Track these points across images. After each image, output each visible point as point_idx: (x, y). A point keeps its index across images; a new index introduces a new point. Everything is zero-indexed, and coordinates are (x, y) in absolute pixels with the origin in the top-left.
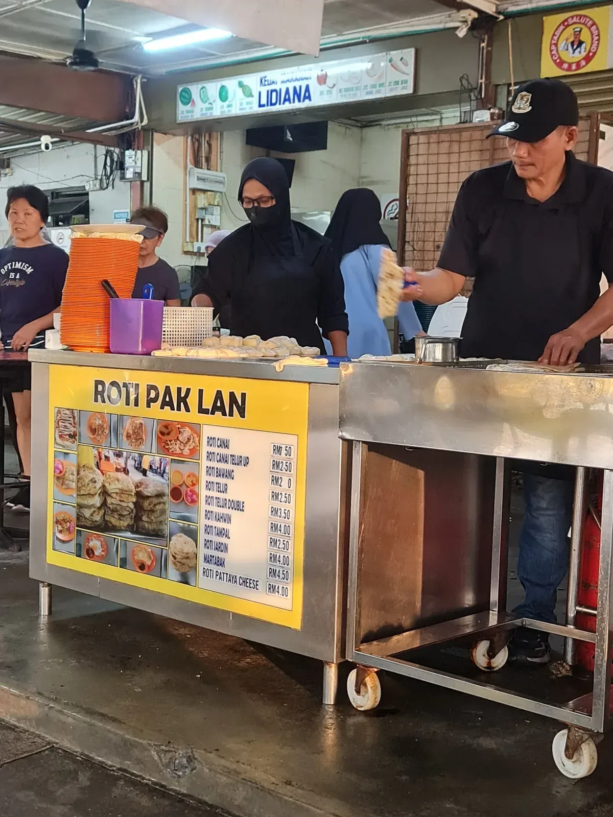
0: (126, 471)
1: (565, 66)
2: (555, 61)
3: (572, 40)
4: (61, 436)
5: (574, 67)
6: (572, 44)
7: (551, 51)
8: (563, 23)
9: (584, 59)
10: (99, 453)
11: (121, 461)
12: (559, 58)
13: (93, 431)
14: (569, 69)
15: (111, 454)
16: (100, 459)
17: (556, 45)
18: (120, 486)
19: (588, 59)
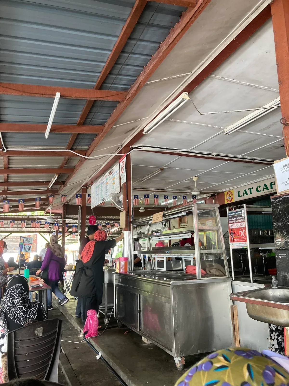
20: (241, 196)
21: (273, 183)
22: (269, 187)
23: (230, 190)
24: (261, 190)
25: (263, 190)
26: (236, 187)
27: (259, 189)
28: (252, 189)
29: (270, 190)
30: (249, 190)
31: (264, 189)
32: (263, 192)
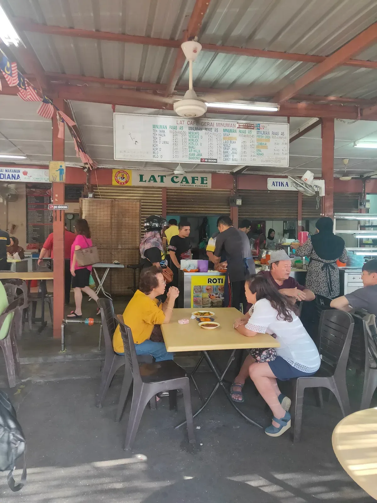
0: (219, 297)
1: (120, 183)
2: (117, 181)
3: (121, 176)
4: (196, 292)
5: (122, 184)
6: (121, 177)
7: (115, 178)
8: (118, 172)
9: (125, 182)
10: (210, 294)
11: (218, 295)
12: (118, 181)
13: (208, 290)
14: (121, 184)
15: (214, 294)
16: (210, 295)
17: (117, 177)
18: (217, 301)
19: (126, 182)
20: (145, 181)
21: (195, 178)
22: (190, 180)
23: (125, 169)
24: (179, 182)
25: (181, 183)
26: (137, 169)
27: (175, 180)
28: (164, 177)
29: (190, 184)
30: (160, 177)
31: (182, 181)
32: (182, 184)
